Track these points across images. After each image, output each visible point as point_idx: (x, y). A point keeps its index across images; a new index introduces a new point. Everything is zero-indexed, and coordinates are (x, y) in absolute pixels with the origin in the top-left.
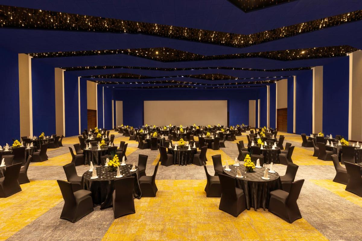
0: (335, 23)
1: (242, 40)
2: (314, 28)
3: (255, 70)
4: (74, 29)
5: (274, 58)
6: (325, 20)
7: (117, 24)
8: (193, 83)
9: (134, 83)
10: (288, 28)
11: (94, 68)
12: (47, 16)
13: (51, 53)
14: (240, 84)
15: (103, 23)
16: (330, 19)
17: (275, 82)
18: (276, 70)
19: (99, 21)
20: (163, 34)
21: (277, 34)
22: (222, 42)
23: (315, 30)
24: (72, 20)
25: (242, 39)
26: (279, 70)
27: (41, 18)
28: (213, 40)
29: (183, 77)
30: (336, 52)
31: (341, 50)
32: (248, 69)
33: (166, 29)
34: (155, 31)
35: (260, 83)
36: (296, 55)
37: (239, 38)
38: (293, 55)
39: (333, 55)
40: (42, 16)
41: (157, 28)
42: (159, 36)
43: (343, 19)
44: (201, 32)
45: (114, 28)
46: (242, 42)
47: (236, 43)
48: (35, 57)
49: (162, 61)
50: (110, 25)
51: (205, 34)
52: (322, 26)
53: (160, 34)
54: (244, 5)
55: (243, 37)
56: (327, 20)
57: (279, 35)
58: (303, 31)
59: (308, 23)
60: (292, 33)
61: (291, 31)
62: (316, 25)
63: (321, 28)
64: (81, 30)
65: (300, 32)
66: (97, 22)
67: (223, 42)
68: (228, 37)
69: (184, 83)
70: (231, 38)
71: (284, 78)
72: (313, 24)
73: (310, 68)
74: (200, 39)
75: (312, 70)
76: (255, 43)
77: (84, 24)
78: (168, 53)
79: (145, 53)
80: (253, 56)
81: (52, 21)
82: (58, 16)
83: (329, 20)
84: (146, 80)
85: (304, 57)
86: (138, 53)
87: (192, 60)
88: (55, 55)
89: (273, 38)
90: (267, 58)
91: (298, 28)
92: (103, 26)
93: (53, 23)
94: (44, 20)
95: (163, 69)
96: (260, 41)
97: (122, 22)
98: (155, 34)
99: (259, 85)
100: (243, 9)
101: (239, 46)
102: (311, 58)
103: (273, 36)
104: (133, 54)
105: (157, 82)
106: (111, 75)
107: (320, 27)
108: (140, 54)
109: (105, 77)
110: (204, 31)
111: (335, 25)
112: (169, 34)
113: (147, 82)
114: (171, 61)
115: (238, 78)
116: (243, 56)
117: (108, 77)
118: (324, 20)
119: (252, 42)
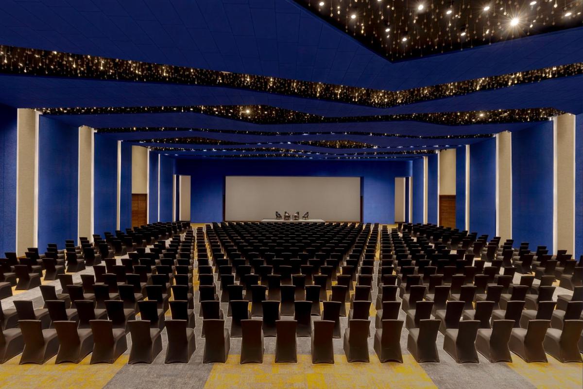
0: (533, 79)
1: (385, 98)
2: (501, 85)
3: (405, 136)
4: (110, 78)
5: (436, 121)
6: (518, 75)
7: (184, 72)
8: (306, 152)
9: (210, 150)
10: (459, 83)
11: (144, 129)
12: (65, 59)
13: (73, 109)
14: (381, 153)
15: (160, 72)
16: (525, 73)
17: (437, 152)
18: (438, 138)
19: (153, 69)
20: (259, 87)
21: (442, 91)
22: (353, 100)
23: (501, 87)
24: (108, 65)
25: (386, 96)
26: (443, 137)
27: (55, 62)
28: (338, 96)
29: (289, 143)
30: (533, 116)
31: (539, 114)
32: (394, 135)
33: (263, 81)
34: (245, 84)
35: (413, 153)
36: (470, 117)
37: (381, 95)
38: (466, 118)
39: (529, 120)
40: (58, 59)
41: (248, 80)
42: (252, 90)
43: (546, 74)
44: (321, 86)
45: (178, 77)
46: (386, 100)
47: (377, 102)
48: (45, 114)
49: (257, 123)
50: (171, 73)
51: (327, 89)
52: (512, 83)
53: (254, 88)
54: (391, 53)
55: (388, 94)
56: (520, 76)
57: (445, 93)
58: (483, 88)
59: (491, 78)
60: (465, 91)
61: (464, 87)
62: (503, 81)
63: (512, 84)
64: (122, 79)
65: (478, 89)
66: (150, 69)
67: (355, 99)
68: (363, 94)
69: (291, 151)
70: (368, 94)
71: (451, 147)
72: (498, 79)
73: (492, 135)
74: (318, 95)
75: (495, 137)
76: (406, 103)
77: (128, 72)
78: (266, 113)
79: (228, 111)
80: (403, 119)
81: (74, 66)
82: (85, 59)
83: (523, 76)
84: (229, 147)
85: (483, 122)
86: (217, 111)
87: (305, 122)
88: (79, 111)
89: (435, 96)
90: (425, 121)
91: (475, 84)
92: (160, 75)
93: (76, 70)
94: (60, 64)
95: (257, 132)
96: (414, 99)
97: (192, 71)
98: (246, 88)
99: (411, 155)
100: (388, 58)
101: (381, 105)
102: (494, 122)
103: (436, 94)
104: (209, 112)
105: (248, 150)
106: (173, 139)
107: (510, 84)
108: (220, 112)
109: (162, 141)
110: (324, 84)
111: (532, 82)
112: (269, 88)
113: (232, 150)
114: (271, 123)
115: (379, 147)
116: (387, 118)
117: (168, 141)
118: (515, 74)
119: (402, 100)
